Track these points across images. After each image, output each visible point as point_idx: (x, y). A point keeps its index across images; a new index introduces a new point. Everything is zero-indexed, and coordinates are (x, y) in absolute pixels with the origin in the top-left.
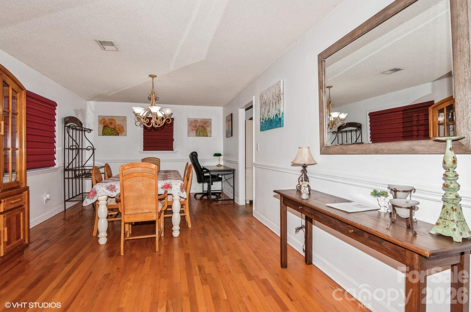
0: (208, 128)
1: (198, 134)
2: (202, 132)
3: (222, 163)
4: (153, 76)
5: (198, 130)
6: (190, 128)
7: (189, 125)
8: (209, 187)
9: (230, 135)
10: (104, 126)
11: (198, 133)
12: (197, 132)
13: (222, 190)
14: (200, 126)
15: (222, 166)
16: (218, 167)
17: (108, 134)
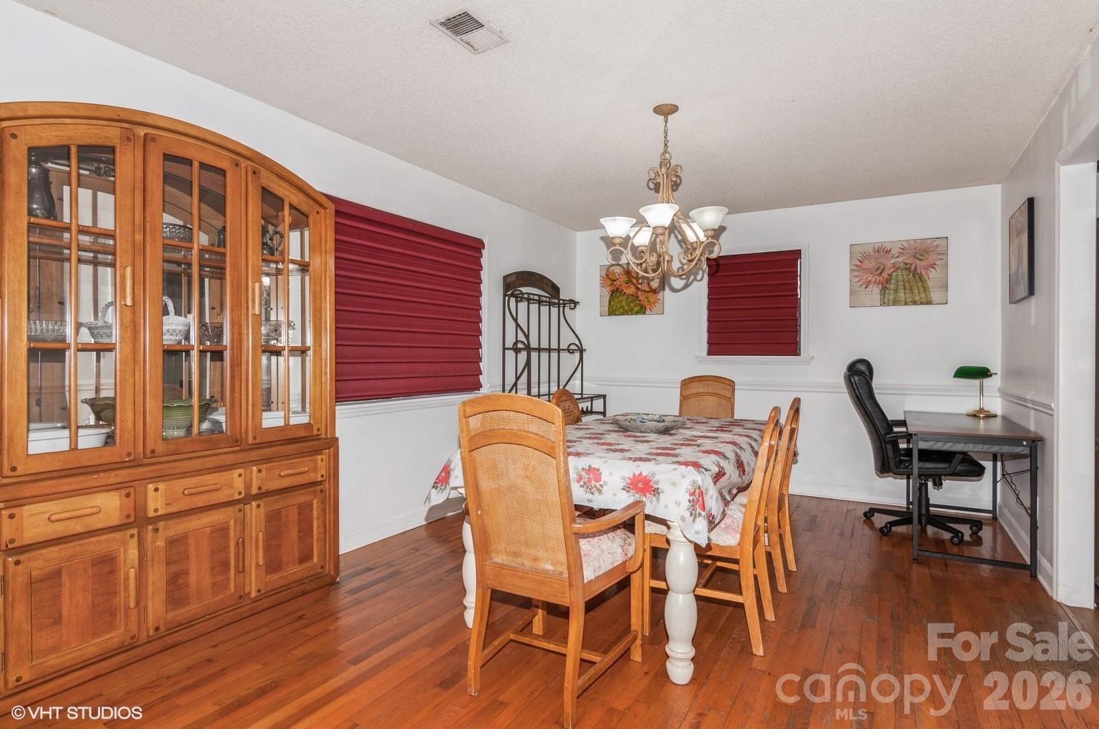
0: (933, 273)
1: (891, 298)
2: (905, 289)
3: (995, 405)
4: (666, 111)
5: (888, 281)
6: (857, 279)
7: (855, 268)
8: (922, 495)
9: (1022, 290)
10: (613, 291)
11: (892, 292)
12: (884, 289)
13: (994, 511)
14: (897, 269)
15: (995, 416)
16: (977, 420)
17: (621, 310)
